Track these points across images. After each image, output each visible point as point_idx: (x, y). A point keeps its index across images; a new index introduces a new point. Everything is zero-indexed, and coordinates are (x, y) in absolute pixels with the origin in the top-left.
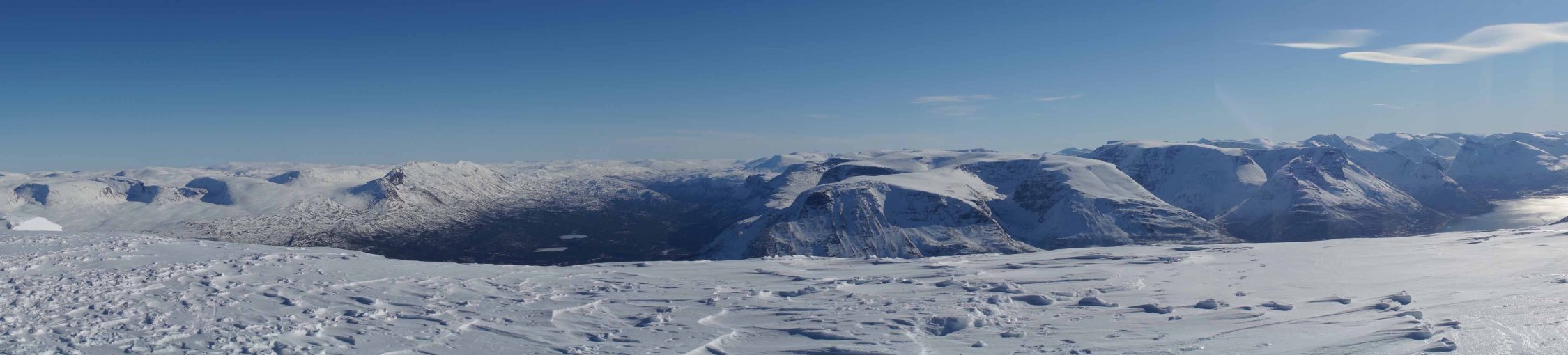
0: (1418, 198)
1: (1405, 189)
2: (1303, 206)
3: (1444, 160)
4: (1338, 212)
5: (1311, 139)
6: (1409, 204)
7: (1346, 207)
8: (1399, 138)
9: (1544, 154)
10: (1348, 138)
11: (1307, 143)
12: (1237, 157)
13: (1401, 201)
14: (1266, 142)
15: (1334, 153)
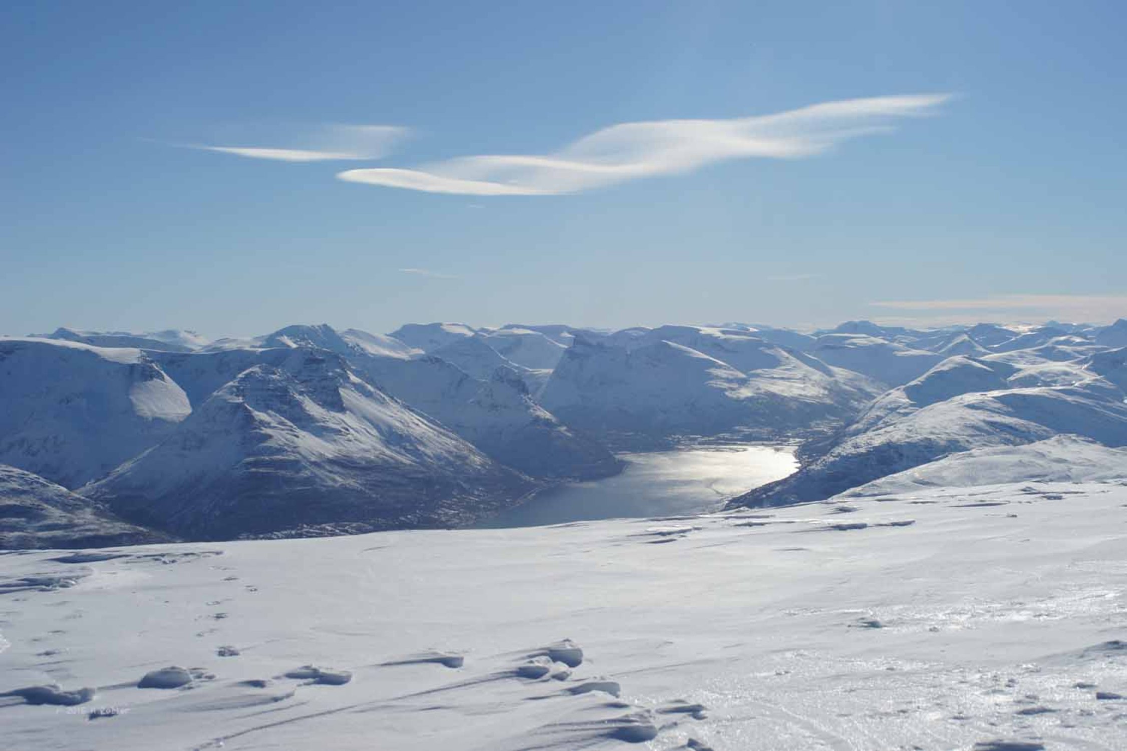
0: (481, 446)
1: (457, 428)
2: (263, 461)
3: (532, 376)
4: (331, 472)
5: (280, 333)
6: (466, 458)
7: (345, 463)
8: (448, 334)
9: (720, 367)
10: (351, 332)
11: (271, 340)
12: (132, 367)
13: (450, 452)
14: (190, 336)
15: (323, 361)
